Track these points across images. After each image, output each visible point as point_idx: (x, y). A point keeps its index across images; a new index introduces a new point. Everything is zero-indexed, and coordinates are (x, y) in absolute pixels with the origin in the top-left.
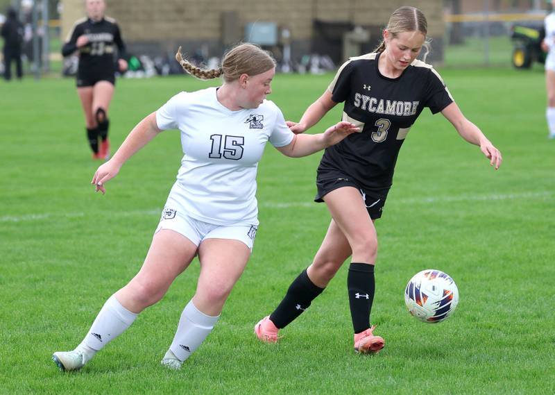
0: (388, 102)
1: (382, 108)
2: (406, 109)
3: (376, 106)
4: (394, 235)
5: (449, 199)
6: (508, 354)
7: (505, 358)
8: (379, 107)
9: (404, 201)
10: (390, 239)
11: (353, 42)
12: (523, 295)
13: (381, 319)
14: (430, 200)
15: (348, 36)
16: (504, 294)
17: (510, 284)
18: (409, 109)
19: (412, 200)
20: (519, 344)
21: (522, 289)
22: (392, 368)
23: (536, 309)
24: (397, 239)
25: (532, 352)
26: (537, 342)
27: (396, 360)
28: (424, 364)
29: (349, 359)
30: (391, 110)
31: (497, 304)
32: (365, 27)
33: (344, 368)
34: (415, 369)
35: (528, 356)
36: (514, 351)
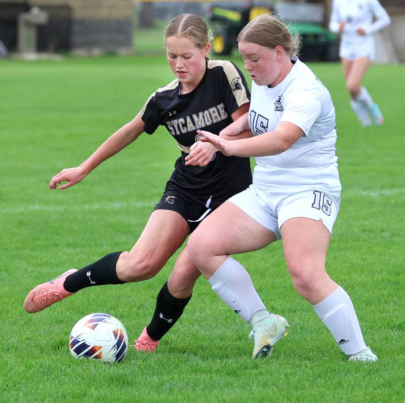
0: (195, 116)
1: (192, 125)
2: (213, 116)
3: (185, 125)
4: (75, 246)
5: (139, 204)
6: (204, 382)
7: (201, 387)
8: (189, 126)
9: (87, 207)
10: (71, 251)
11: (28, 24)
12: (222, 315)
13: (60, 342)
14: (117, 205)
15: (23, 17)
16: (201, 313)
17: (208, 302)
18: (217, 114)
19: (96, 206)
20: (218, 371)
21: (221, 308)
22: (73, 398)
23: (237, 330)
24: (78, 250)
25: (231, 379)
26: (238, 368)
27: (77, 389)
28: (108, 394)
29: (23, 388)
30: (200, 123)
31: (193, 325)
32: (42, 8)
33: (17, 399)
34: (99, 399)
35: (228, 385)
36: (211, 378)
